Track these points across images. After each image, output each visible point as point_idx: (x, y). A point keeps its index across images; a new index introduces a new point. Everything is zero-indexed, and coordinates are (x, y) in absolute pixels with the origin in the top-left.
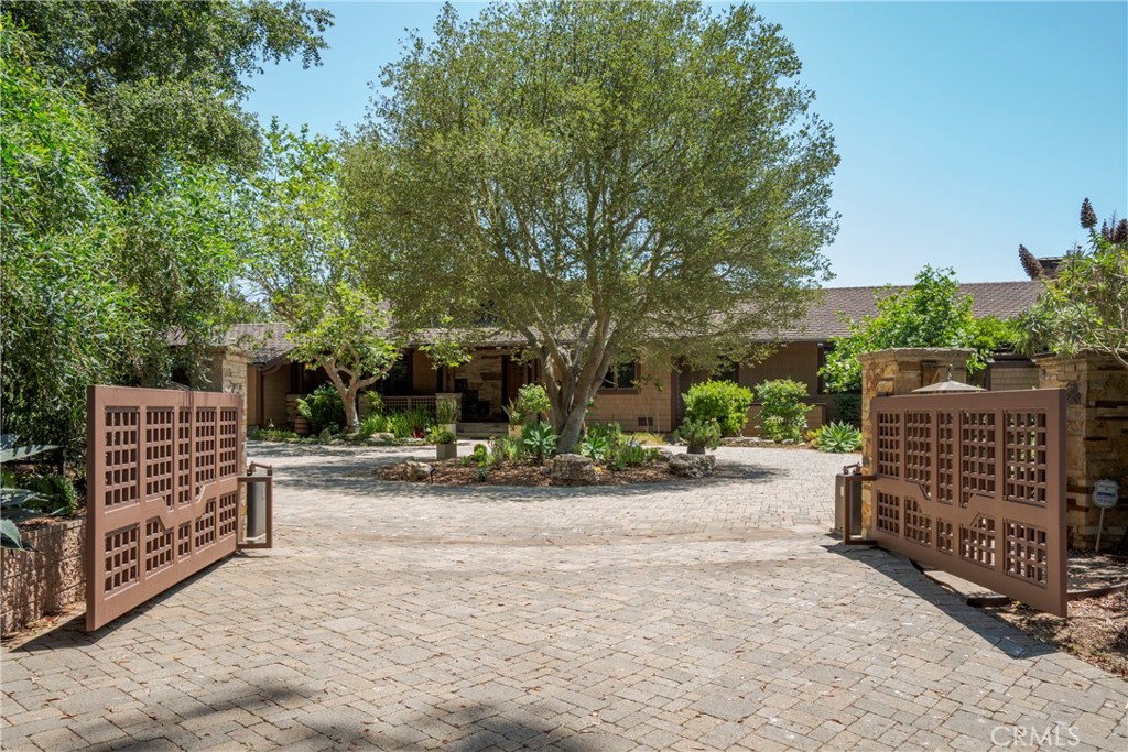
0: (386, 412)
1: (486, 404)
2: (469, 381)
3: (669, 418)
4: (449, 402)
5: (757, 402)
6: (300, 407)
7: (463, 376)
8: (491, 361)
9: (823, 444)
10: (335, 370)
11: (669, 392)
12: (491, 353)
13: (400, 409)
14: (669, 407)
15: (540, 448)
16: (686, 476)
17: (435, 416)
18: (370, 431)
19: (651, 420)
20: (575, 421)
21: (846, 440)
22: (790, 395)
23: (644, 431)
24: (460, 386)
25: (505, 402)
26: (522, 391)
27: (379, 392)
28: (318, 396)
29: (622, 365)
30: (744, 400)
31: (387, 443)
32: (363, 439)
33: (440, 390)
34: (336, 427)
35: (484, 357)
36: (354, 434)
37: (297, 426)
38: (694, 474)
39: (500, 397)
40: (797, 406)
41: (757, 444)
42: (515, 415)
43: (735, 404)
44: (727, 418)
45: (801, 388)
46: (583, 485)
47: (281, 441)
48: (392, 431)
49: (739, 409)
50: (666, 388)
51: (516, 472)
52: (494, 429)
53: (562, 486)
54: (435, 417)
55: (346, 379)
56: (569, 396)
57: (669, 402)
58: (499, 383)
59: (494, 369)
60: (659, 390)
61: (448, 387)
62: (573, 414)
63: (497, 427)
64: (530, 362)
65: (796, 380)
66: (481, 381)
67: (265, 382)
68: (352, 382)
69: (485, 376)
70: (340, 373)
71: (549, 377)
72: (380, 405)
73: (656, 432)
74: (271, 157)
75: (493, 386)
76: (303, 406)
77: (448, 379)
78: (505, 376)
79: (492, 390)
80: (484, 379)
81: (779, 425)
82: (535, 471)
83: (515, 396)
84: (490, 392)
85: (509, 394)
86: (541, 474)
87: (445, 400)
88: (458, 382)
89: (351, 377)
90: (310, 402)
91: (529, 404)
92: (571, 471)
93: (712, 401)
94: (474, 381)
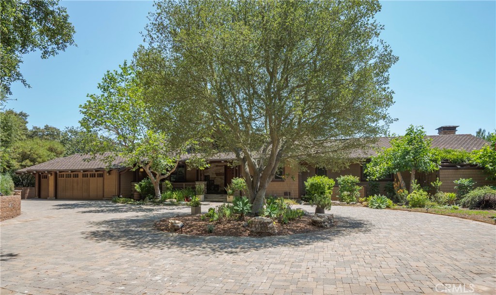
0: (174, 189)
1: (218, 186)
2: (210, 176)
3: (298, 192)
4: (201, 185)
5: (337, 185)
6: (136, 188)
7: (208, 174)
8: (219, 168)
9: (372, 204)
10: (149, 171)
11: (298, 181)
12: (219, 164)
13: (180, 189)
14: (297, 187)
15: (242, 211)
16: (322, 227)
17: (195, 191)
18: (165, 198)
19: (290, 193)
20: (261, 196)
21: (382, 203)
22: (352, 182)
23: (287, 198)
24: (206, 178)
25: (226, 186)
26: (233, 180)
27: (171, 181)
28: (143, 183)
29: (280, 168)
30: (331, 184)
31: (172, 204)
32: (162, 202)
33: (198, 180)
34: (151, 196)
35: (217, 166)
36: (158, 200)
37: (135, 196)
38: (326, 225)
39: (224, 183)
40: (355, 187)
41: (339, 204)
42: (230, 191)
43: (328, 186)
44: (325, 193)
45: (357, 179)
46: (268, 235)
47: (125, 203)
48: (176, 199)
49: (329, 188)
50: (296, 179)
51: (230, 225)
52: (220, 197)
53: (256, 236)
54: (195, 193)
55: (155, 175)
56: (257, 183)
57: (297, 185)
58: (223, 177)
59: (221, 171)
60: (293, 180)
61: (201, 179)
62: (259, 193)
63: (222, 196)
64: (236, 166)
65: (354, 175)
66: (215, 176)
67: (121, 177)
68: (157, 176)
69: (217, 174)
70: (152, 172)
71: (247, 174)
72: (171, 187)
73: (292, 198)
74: (123, 77)
75: (221, 178)
76: (137, 187)
77: (201, 175)
78: (226, 174)
79: (220, 180)
80: (217, 175)
81: (347, 195)
82: (240, 224)
83: (230, 183)
84: (219, 181)
85: (227, 182)
86: (243, 226)
87: (199, 184)
88: (206, 176)
89: (156, 174)
90: (140, 185)
91: (236, 186)
92: (261, 227)
93: (318, 185)
94: (212, 176)
